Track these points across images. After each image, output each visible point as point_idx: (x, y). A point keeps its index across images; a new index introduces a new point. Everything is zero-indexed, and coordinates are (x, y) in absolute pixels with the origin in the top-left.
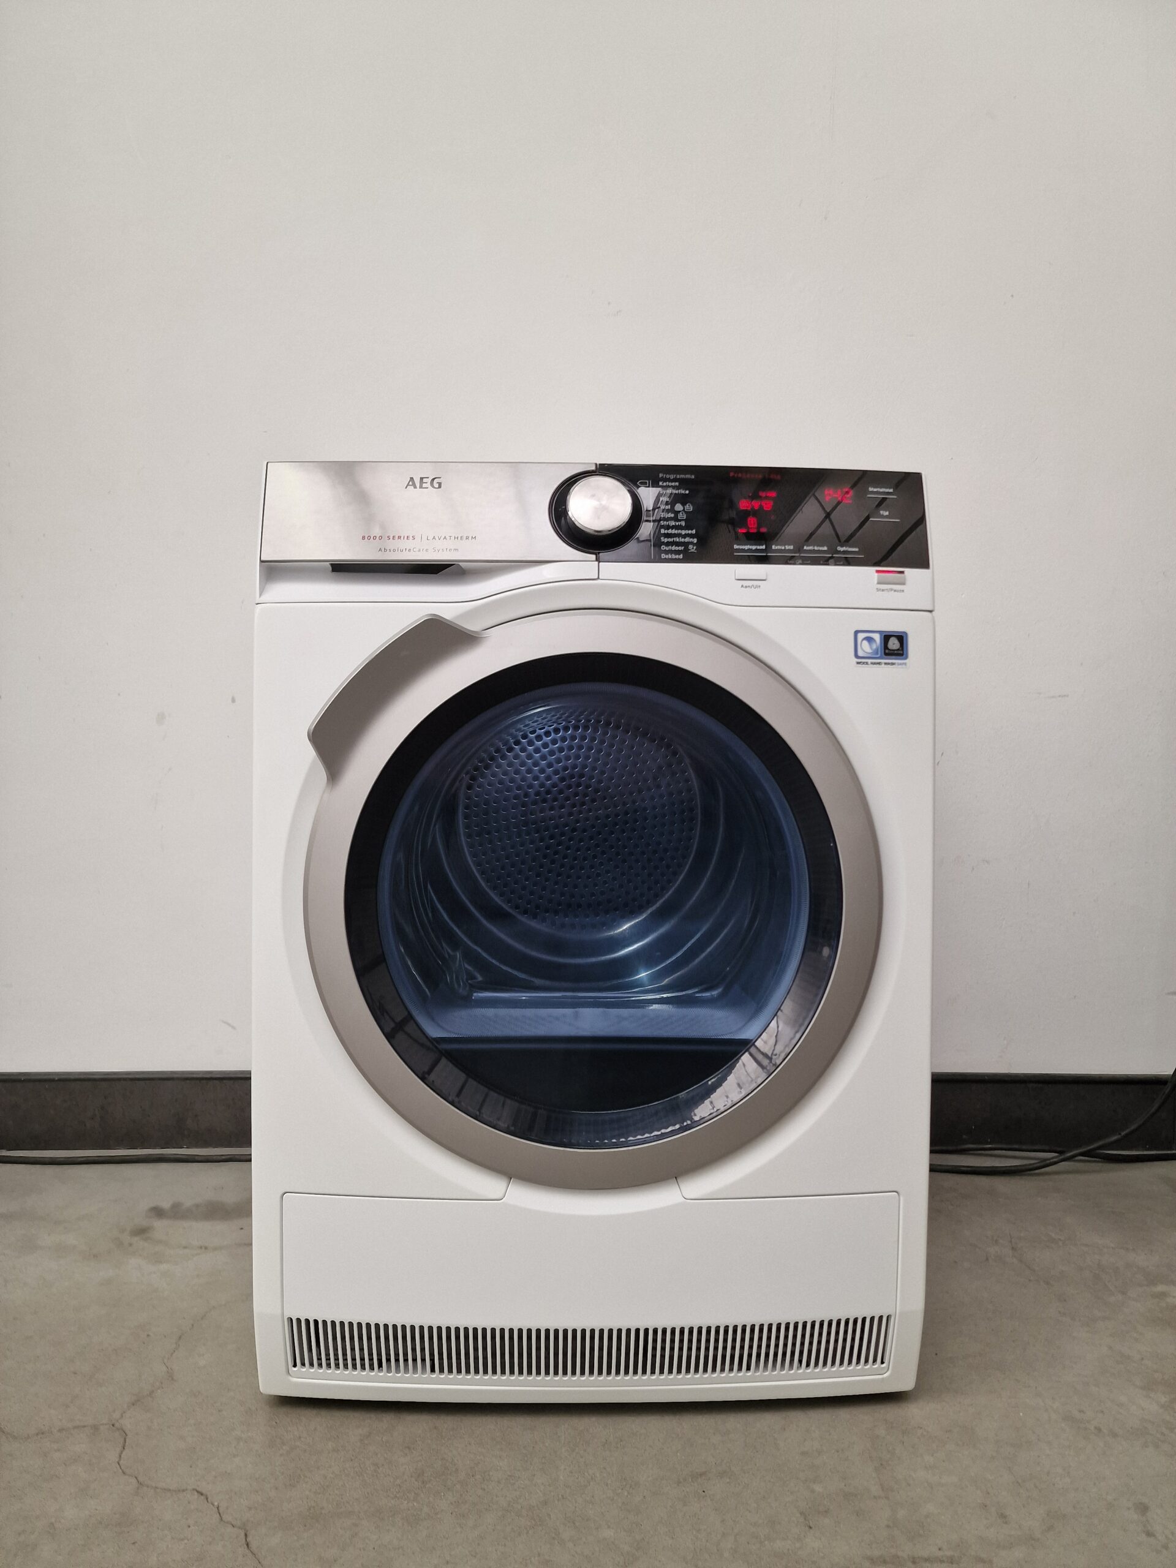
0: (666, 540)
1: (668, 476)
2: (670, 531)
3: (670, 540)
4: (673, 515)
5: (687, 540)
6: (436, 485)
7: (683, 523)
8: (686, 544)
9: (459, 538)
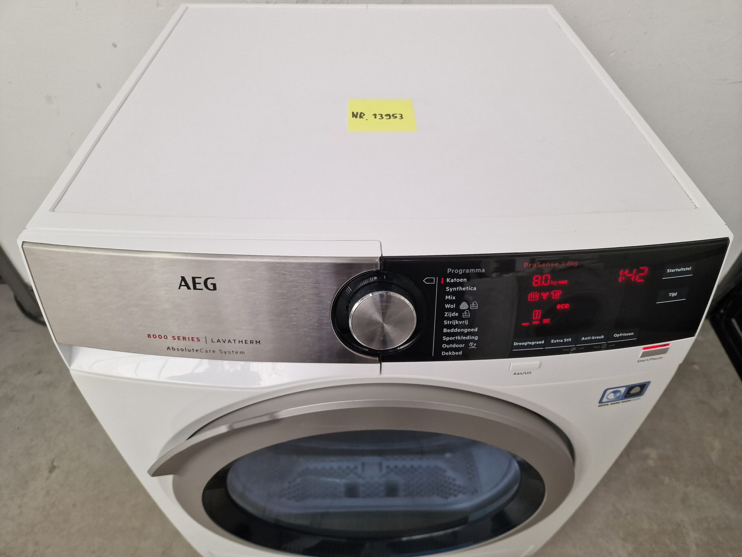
0: (448, 339)
1: (456, 271)
2: (452, 330)
3: (451, 338)
4: (457, 314)
5: (468, 338)
6: (211, 287)
7: (467, 322)
8: (467, 342)
9: (244, 342)
